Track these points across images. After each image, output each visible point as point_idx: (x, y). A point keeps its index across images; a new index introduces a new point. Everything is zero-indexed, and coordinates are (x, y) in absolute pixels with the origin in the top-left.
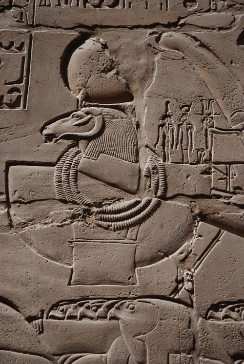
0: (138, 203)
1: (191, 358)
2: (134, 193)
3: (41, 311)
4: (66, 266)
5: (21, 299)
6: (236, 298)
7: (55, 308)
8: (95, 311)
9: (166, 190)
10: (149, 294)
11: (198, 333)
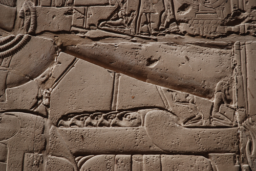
0: (12, 38)
1: (42, 156)
2: (10, 31)
6: (82, 110)
9: (35, 28)
10: (14, 108)
11: (49, 138)
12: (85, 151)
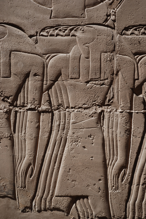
1: (112, 55)
3: (36, 32)
4: (49, 9)
5: (26, 26)
6: (138, 24)
7: (43, 31)
8: (64, 32)
10: (92, 22)
11: (117, 43)
12: (141, 52)
